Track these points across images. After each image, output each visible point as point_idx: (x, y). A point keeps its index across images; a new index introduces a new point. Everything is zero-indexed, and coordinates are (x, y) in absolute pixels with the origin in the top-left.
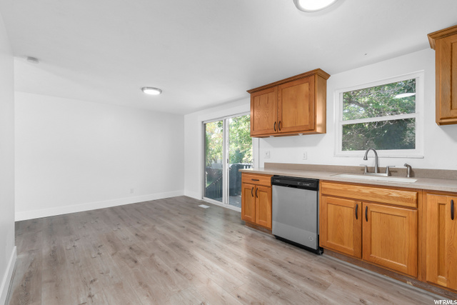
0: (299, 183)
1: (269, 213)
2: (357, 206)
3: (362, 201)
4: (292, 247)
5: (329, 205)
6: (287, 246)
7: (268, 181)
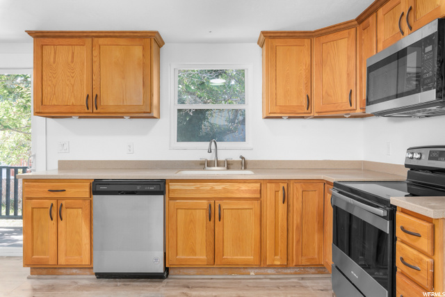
0: (138, 188)
1: (86, 241)
2: (210, 206)
3: (215, 199)
4: (127, 282)
5: (179, 211)
6: (119, 283)
7: (85, 191)
